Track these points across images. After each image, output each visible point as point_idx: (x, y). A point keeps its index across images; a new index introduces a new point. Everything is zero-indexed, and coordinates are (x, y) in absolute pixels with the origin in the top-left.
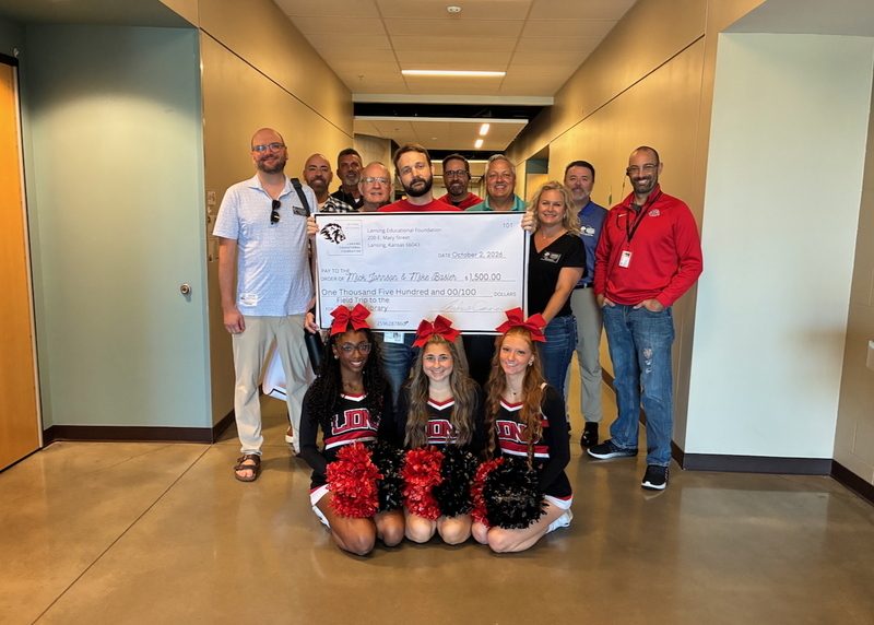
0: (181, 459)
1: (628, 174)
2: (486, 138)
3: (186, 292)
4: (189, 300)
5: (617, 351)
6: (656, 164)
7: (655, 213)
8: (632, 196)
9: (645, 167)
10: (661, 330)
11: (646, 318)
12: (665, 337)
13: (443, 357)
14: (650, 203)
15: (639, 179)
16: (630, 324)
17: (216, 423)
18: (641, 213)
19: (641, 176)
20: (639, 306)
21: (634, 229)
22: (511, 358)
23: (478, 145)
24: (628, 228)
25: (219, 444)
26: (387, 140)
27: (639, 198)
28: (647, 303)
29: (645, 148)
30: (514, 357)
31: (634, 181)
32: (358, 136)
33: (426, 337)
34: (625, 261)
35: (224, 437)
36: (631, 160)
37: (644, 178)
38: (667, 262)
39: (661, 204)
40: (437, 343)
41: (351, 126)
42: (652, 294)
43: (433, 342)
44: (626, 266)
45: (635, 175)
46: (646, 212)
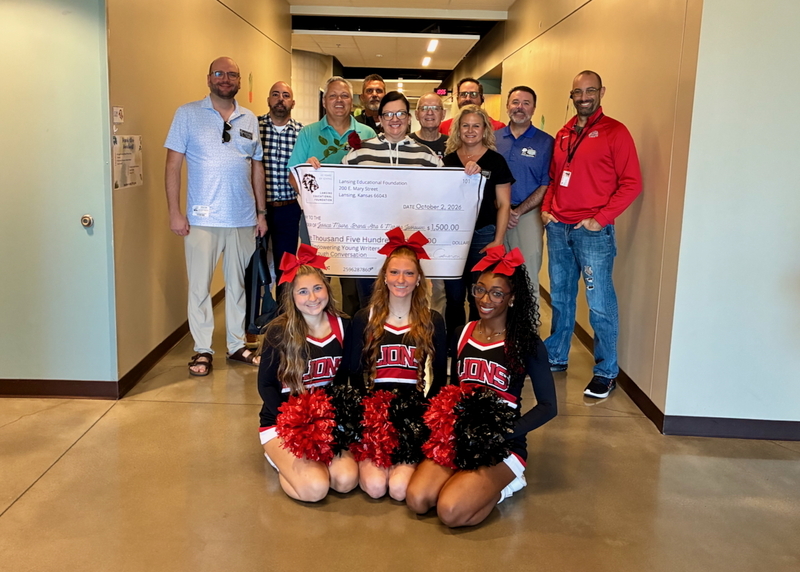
0: (77, 420)
1: (571, 97)
2: (434, 56)
3: (88, 224)
4: (91, 233)
5: (557, 268)
6: (599, 88)
7: (594, 134)
8: (575, 120)
9: (588, 90)
10: (600, 248)
11: (585, 237)
12: (604, 255)
13: (317, 288)
14: (590, 126)
15: (582, 102)
16: (571, 243)
17: (123, 375)
18: (582, 135)
19: (584, 99)
20: (579, 226)
21: (575, 149)
22: (401, 281)
23: (426, 63)
24: (569, 150)
25: (125, 400)
26: (328, 57)
27: (581, 120)
28: (585, 223)
29: (588, 73)
30: (404, 279)
31: (578, 104)
32: (296, 52)
33: (292, 270)
34: (565, 180)
35: (133, 390)
36: (575, 84)
37: (587, 101)
38: (607, 182)
39: (601, 126)
40: (307, 274)
41: (289, 40)
42: (590, 214)
43: (302, 273)
44: (566, 185)
45: (578, 98)
46: (586, 134)
